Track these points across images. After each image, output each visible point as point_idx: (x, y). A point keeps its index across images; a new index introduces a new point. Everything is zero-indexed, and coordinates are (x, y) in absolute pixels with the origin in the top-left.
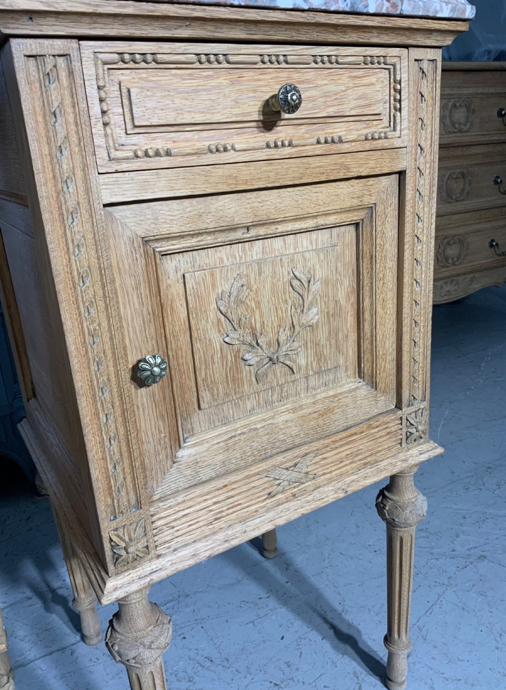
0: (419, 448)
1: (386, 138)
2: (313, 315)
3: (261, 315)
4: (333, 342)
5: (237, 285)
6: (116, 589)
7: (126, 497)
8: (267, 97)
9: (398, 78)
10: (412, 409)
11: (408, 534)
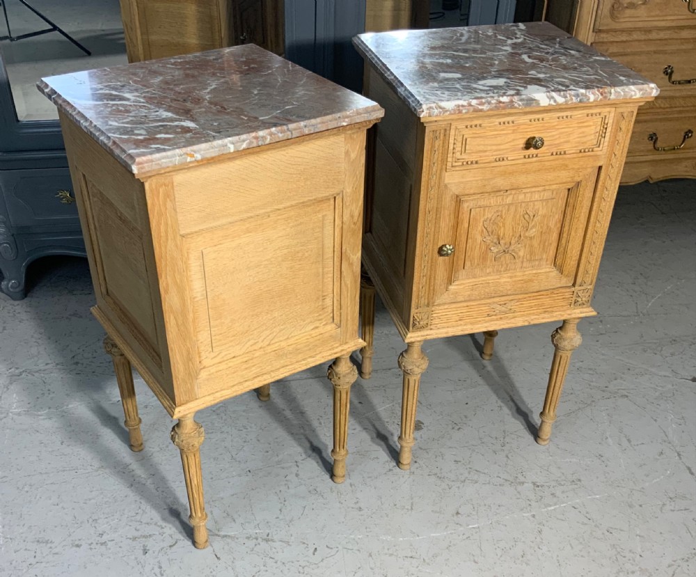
0: (581, 310)
1: (592, 151)
2: (532, 232)
3: (504, 230)
4: (542, 246)
5: (495, 215)
6: (411, 337)
7: (423, 301)
8: (528, 137)
9: (606, 122)
10: (583, 288)
11: (566, 355)
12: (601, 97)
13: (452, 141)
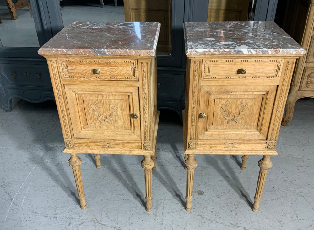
1: (273, 78)
2: (245, 113)
3: (232, 110)
4: (250, 119)
5: (227, 103)
6: (187, 152)
7: (193, 137)
8: (239, 68)
9: (280, 65)
10: (271, 141)
12: (274, 52)
13: (203, 67)
